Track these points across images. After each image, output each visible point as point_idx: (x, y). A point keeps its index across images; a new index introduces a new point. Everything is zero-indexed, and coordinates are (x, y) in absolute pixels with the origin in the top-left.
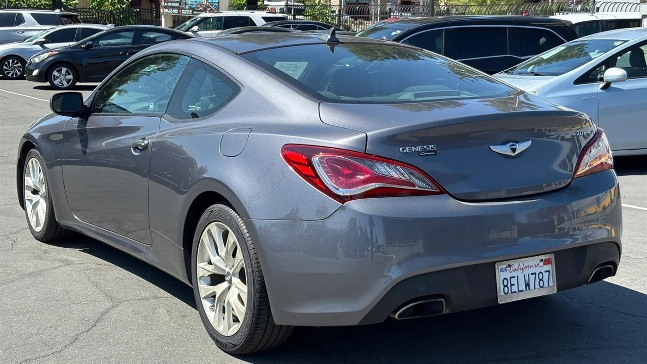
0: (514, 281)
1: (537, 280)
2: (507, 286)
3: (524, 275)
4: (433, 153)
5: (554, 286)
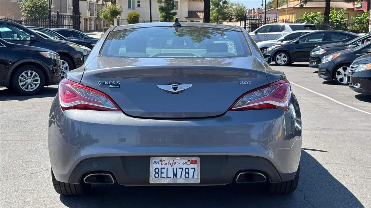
0: (164, 171)
1: (184, 173)
2: (158, 173)
3: (173, 168)
4: (117, 86)
5: (198, 178)
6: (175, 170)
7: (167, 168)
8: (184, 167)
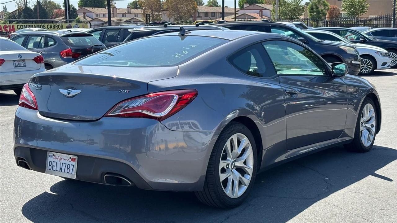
0: (55, 164)
1: (66, 168)
2: (51, 165)
4: (40, 89)
5: (75, 175)
6: (61, 165)
7: (57, 162)
8: (67, 163)
